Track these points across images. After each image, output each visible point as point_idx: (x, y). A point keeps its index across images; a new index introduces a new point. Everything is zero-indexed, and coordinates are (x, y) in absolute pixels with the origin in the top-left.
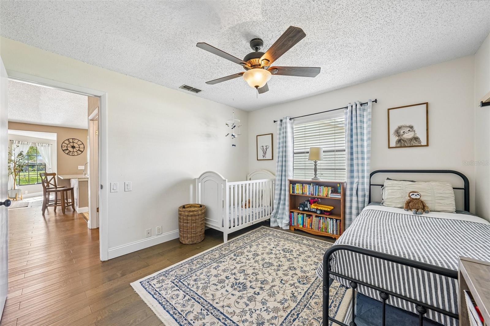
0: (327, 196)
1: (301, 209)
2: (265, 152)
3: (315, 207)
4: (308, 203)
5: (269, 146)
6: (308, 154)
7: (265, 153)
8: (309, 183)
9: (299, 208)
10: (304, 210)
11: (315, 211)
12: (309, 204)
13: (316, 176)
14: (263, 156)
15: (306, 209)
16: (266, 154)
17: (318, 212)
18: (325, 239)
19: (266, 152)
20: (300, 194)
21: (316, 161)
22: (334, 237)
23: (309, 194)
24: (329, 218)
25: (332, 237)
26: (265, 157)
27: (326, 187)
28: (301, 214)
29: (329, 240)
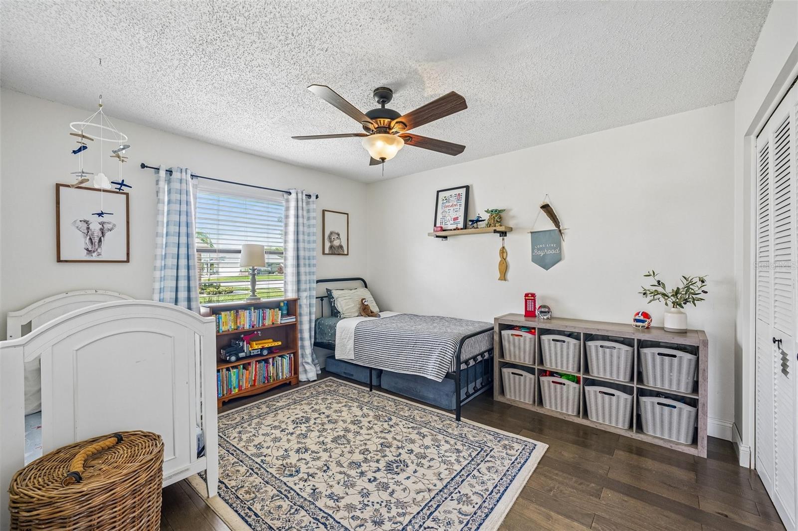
0: (273, 323)
1: (233, 358)
2: (96, 240)
3: (260, 347)
4: (245, 343)
5: (114, 225)
6: (239, 255)
7: (95, 242)
8: (245, 307)
9: (228, 358)
10: (238, 359)
11: (259, 353)
12: (247, 344)
13: (254, 293)
14: (87, 250)
15: (242, 355)
16: (100, 246)
17: (265, 352)
18: (276, 391)
19: (100, 241)
20: (230, 330)
21: (253, 267)
22: (288, 382)
23: (249, 326)
24: (279, 356)
25: (286, 383)
26: (95, 254)
27: (272, 310)
28: (233, 367)
29: (283, 389)
